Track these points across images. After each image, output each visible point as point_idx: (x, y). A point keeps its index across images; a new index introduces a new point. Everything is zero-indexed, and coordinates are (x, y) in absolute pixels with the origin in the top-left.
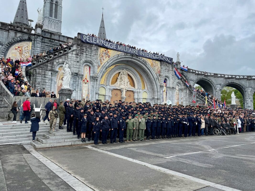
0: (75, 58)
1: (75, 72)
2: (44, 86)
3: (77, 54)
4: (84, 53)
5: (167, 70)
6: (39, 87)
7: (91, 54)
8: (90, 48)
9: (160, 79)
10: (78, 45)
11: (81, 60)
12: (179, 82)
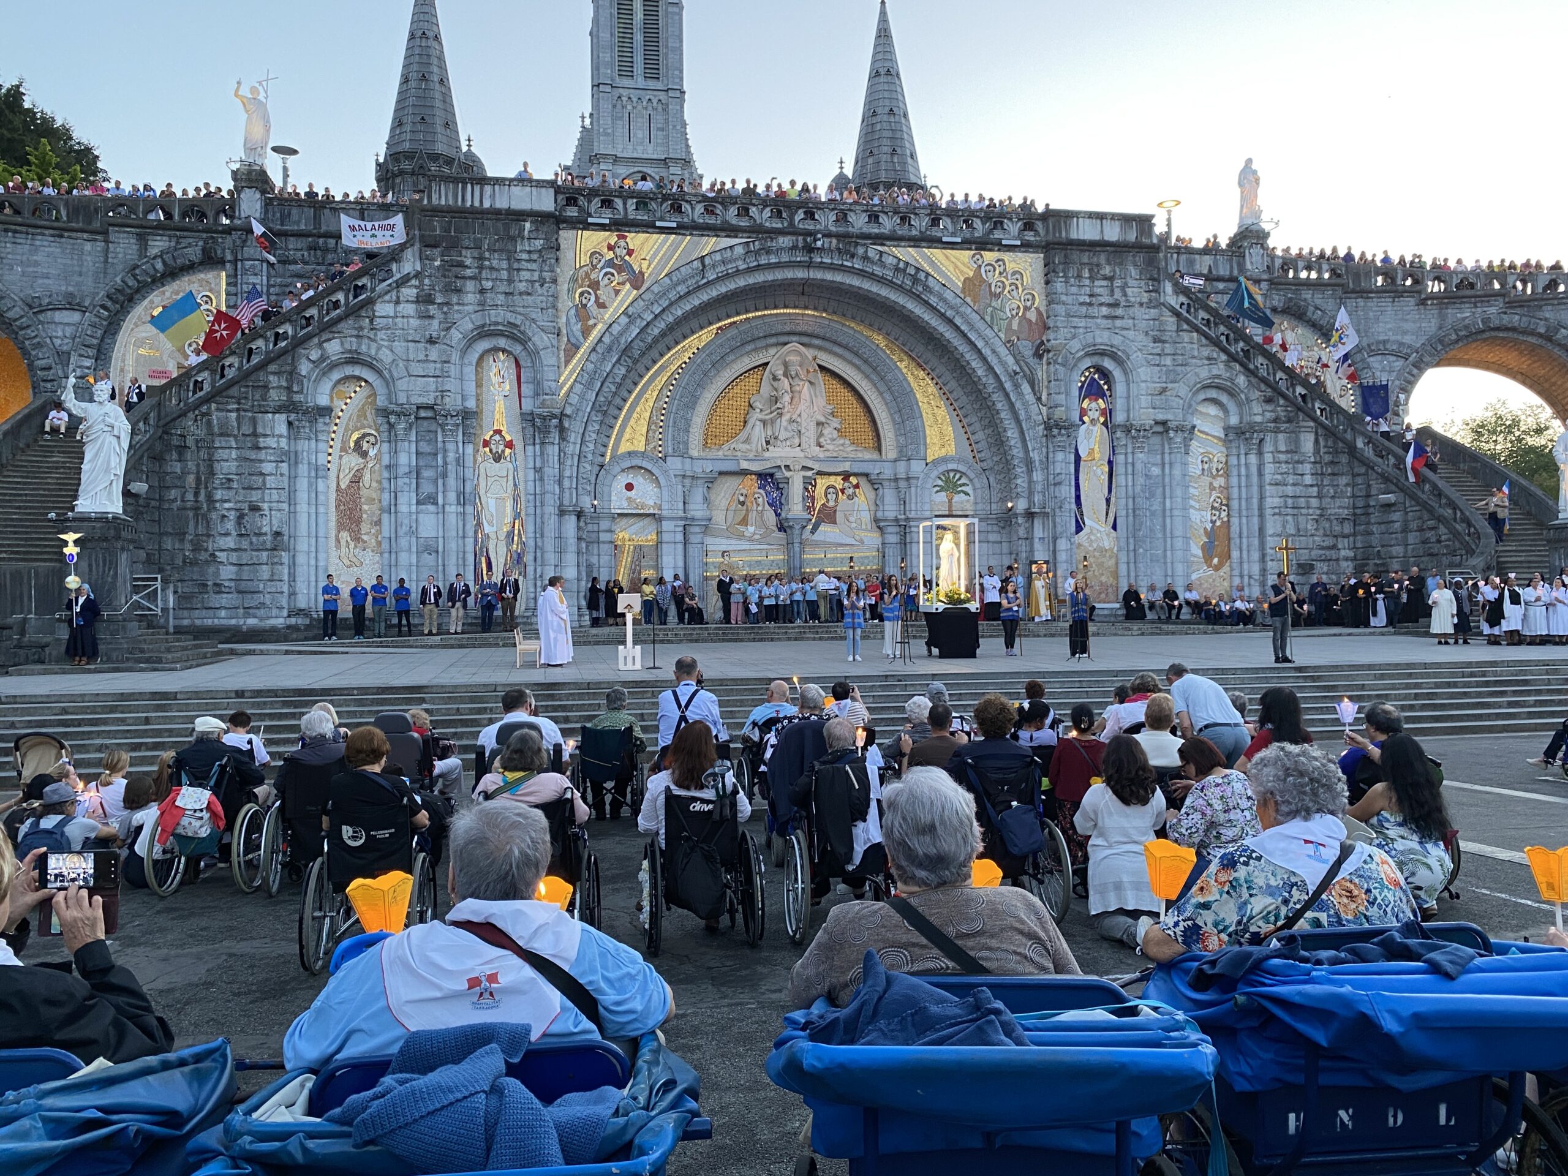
0: (414, 322)
1: (421, 400)
2: (255, 496)
3: (424, 299)
4: (470, 285)
5: (1101, 304)
6: (229, 501)
7: (510, 281)
8: (502, 250)
9: (1041, 373)
10: (429, 243)
11: (448, 329)
12: (1219, 376)
